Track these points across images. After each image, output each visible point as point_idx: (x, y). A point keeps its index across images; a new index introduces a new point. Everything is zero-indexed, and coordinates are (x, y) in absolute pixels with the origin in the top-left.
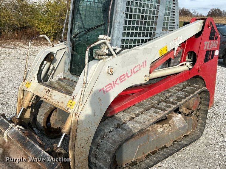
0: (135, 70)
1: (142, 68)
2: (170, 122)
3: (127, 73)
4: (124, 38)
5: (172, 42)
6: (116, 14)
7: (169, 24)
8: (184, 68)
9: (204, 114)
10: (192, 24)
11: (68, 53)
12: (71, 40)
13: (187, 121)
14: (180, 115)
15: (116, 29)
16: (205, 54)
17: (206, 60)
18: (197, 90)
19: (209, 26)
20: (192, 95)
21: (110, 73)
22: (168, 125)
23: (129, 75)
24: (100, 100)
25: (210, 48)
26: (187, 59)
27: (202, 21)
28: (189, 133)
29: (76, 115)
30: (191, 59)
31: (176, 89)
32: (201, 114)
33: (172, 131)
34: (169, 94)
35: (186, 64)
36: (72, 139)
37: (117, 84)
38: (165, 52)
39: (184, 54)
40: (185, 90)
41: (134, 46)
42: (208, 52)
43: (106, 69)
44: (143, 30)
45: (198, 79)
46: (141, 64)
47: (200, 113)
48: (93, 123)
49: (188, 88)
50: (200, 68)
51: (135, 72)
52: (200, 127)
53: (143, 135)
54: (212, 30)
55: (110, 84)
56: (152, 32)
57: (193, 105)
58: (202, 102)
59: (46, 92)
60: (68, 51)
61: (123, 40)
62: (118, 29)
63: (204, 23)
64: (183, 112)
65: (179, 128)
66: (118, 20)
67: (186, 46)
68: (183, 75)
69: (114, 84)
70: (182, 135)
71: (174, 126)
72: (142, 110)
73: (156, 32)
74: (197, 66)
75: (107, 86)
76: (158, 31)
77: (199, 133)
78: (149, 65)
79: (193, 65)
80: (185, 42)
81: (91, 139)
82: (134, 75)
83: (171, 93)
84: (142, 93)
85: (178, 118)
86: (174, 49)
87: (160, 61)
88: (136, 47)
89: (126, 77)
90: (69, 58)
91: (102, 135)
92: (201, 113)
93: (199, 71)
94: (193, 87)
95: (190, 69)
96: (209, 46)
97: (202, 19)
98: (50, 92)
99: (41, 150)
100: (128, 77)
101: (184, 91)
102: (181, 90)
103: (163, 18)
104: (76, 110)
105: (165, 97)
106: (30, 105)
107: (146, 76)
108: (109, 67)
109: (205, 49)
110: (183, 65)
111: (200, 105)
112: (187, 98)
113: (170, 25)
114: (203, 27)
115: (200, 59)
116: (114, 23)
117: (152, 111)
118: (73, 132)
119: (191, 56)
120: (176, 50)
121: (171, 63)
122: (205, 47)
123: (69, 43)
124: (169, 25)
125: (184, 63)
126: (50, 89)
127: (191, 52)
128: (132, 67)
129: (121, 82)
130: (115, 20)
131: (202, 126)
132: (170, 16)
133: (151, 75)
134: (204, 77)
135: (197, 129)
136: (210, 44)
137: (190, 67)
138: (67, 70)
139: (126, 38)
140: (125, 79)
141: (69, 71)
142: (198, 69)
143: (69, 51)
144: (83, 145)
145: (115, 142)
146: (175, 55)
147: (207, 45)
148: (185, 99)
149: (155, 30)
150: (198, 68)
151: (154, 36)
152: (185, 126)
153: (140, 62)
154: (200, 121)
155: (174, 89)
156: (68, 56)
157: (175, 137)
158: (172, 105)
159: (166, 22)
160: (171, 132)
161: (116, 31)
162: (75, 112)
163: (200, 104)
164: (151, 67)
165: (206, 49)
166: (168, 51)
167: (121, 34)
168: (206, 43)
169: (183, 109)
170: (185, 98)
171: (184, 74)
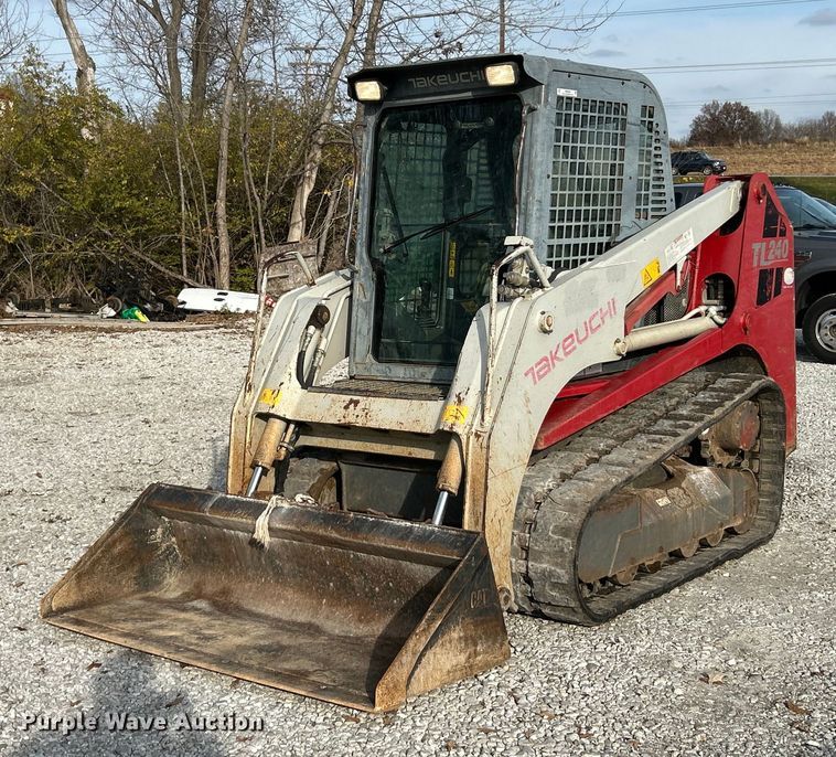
0: (595, 324)
1: (607, 319)
2: (683, 485)
3: (577, 333)
4: (552, 242)
5: (669, 248)
6: (531, 181)
7: (651, 198)
8: (704, 324)
9: (775, 463)
10: (713, 195)
11: (364, 300)
12: (374, 261)
13: (731, 484)
14: (706, 470)
15: (533, 219)
16: (756, 281)
17: (762, 299)
18: (749, 385)
19: (759, 198)
20: (737, 397)
21: (547, 328)
22: (682, 491)
23: (581, 338)
24: (528, 401)
25: (770, 263)
26: (704, 300)
27: (737, 184)
28: (739, 522)
29: (477, 436)
30: (716, 298)
31: (689, 389)
32: (765, 467)
33: (695, 507)
34: (674, 401)
35: (707, 311)
36: (474, 500)
37: (558, 359)
38: (655, 277)
39: (695, 286)
40: (715, 386)
41: (583, 261)
42: (764, 274)
43: (536, 319)
44: (592, 220)
45: (742, 360)
46: (605, 309)
47: (761, 463)
48: (516, 459)
49: (721, 383)
50: (747, 321)
51: (593, 331)
52: (769, 508)
53: (628, 504)
54: (768, 208)
55: (546, 359)
56: (614, 223)
57: (741, 432)
58: (766, 427)
59: (346, 407)
60: (365, 294)
61: (551, 247)
62: (539, 218)
63: (745, 190)
64: (713, 460)
65: (713, 503)
66: (537, 195)
67: (698, 260)
68: (705, 342)
69: (552, 359)
70: (722, 526)
71: (697, 494)
72: (610, 442)
73: (622, 222)
74: (739, 317)
75: (539, 363)
76: (627, 219)
77: (766, 524)
78: (621, 310)
79: (726, 313)
80: (695, 250)
81: (515, 501)
82: (593, 338)
83: (677, 399)
84: (609, 390)
85: (702, 476)
86: (674, 268)
87: (644, 303)
88: (588, 263)
89: (576, 343)
90: (367, 313)
91: (530, 500)
92: (767, 463)
93: (746, 329)
94: (736, 377)
95: (720, 325)
96: (767, 255)
97: (737, 178)
98: (360, 406)
99: (409, 524)
100: (580, 342)
101: (714, 390)
102: (705, 388)
103: (634, 182)
104: (475, 424)
105: (664, 409)
106: (282, 458)
107: (617, 341)
108: (543, 313)
109: (755, 264)
110: (698, 315)
111: (758, 438)
112: (728, 404)
113: (653, 202)
114: (743, 203)
115: (746, 295)
116: (526, 204)
117: (642, 440)
118: (473, 481)
119: (716, 288)
120: (679, 269)
121: (667, 311)
122: (756, 258)
123: (366, 270)
124: (650, 200)
125: (702, 309)
126: (355, 398)
127: (716, 277)
128: (587, 314)
129: (566, 354)
130: (528, 195)
131: (773, 503)
132: (653, 175)
133: (627, 341)
134: (760, 350)
135: (761, 515)
136: (768, 249)
137: (721, 321)
138: (364, 353)
139: (555, 242)
140: (574, 348)
141: (370, 355)
142: (744, 323)
143: (368, 295)
144: (499, 516)
145: (575, 505)
146: (679, 283)
147: (760, 253)
148: (723, 406)
149: (618, 218)
150: (742, 321)
151: (617, 234)
152: (725, 500)
153: (603, 304)
154: (766, 487)
155: (683, 388)
156: (365, 309)
157: (703, 530)
158: (691, 423)
159: (643, 192)
160: (692, 510)
161: (535, 225)
162: (473, 430)
163: (759, 434)
164: (626, 318)
165: (758, 266)
166: (662, 273)
167: (547, 231)
168: (756, 246)
169: (712, 450)
170: (721, 404)
171: (710, 339)
